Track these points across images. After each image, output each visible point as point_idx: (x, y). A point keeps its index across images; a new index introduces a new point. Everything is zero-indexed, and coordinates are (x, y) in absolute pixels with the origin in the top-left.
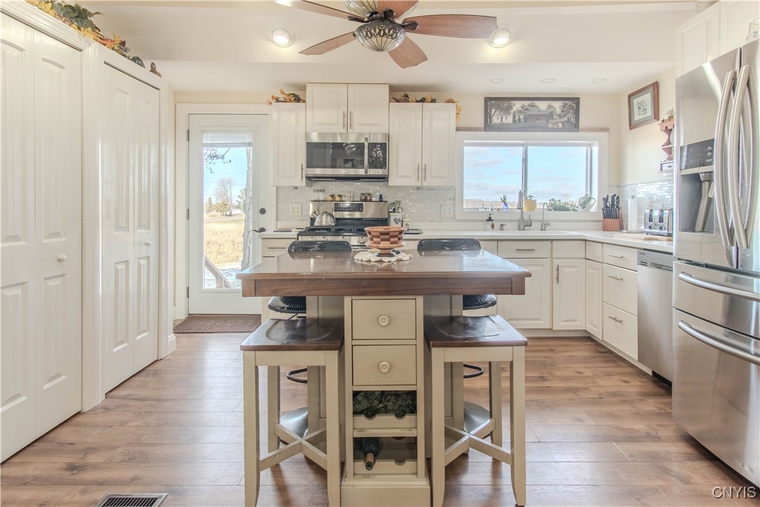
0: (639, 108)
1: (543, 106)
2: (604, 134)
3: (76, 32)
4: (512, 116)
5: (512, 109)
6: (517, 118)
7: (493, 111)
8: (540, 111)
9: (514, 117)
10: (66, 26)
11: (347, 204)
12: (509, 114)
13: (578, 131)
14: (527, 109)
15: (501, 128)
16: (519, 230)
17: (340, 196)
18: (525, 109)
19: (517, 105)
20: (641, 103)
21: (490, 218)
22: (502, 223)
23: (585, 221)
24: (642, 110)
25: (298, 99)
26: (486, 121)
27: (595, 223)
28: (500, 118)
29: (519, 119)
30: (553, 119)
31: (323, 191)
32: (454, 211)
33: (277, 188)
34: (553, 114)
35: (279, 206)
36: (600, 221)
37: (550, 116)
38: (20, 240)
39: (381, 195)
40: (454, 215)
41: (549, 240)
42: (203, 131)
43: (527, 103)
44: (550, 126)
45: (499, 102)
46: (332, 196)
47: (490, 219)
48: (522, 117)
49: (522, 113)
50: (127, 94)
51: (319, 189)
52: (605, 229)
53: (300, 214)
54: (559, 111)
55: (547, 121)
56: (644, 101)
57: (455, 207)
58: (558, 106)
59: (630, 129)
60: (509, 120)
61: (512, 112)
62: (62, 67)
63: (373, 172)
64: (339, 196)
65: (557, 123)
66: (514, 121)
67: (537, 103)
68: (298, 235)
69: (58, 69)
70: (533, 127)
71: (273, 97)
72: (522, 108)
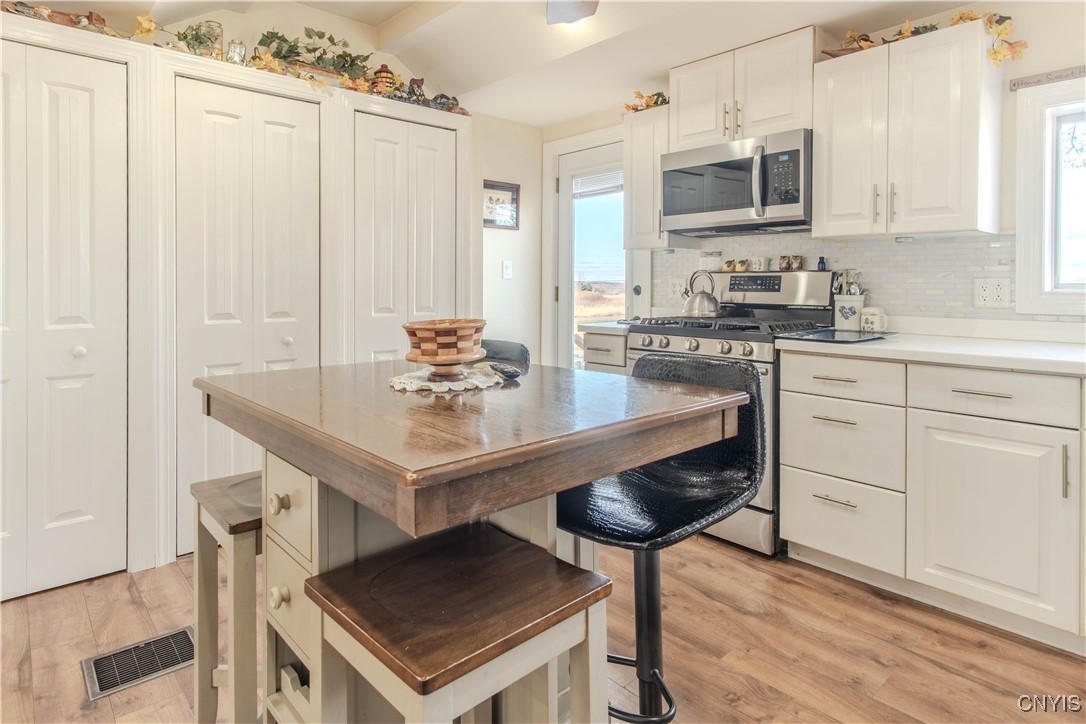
3: (308, 84)
10: (290, 79)
17: (743, 262)
25: (661, 100)
31: (717, 253)
32: (1012, 293)
33: (652, 253)
35: (656, 281)
38: (234, 318)
39: (822, 258)
40: (1012, 302)
42: (573, 177)
46: (731, 263)
50: (396, 143)
51: (710, 251)
57: (1013, 281)
62: (293, 127)
63: (774, 212)
64: (741, 261)
68: (630, 331)
69: (285, 130)
71: (628, 107)
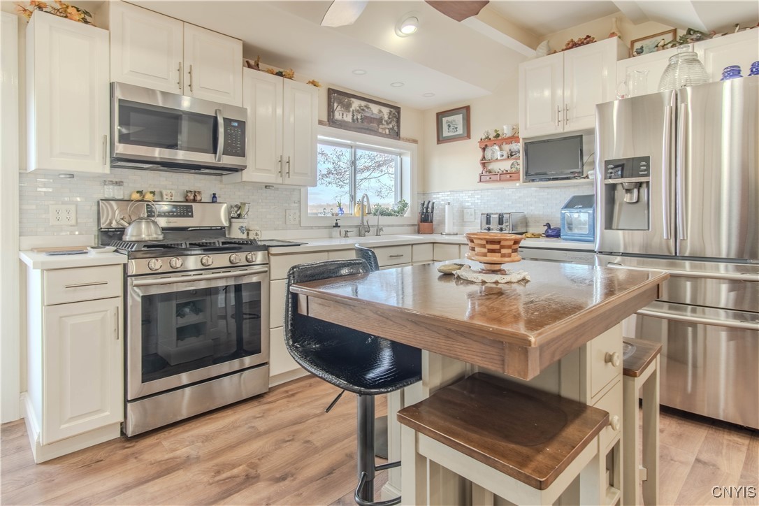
0: (449, 126)
1: (375, 109)
2: (414, 145)
4: (351, 113)
5: (351, 107)
6: (355, 117)
7: (336, 105)
8: (373, 114)
9: (353, 116)
11: (165, 207)
12: (349, 111)
13: (399, 140)
14: (363, 110)
15: (342, 125)
16: (360, 236)
18: (361, 110)
19: (356, 104)
20: (451, 122)
21: (337, 224)
22: (346, 229)
23: (403, 226)
24: (452, 128)
26: (329, 115)
27: (409, 228)
28: (341, 115)
29: (357, 119)
30: (382, 124)
31: (119, 183)
32: (300, 216)
34: (382, 120)
36: (415, 225)
37: (380, 121)
39: (214, 194)
40: (300, 221)
41: (409, 245)
43: (363, 103)
44: (380, 130)
45: (341, 97)
46: (140, 192)
47: (337, 226)
48: (359, 117)
49: (360, 113)
51: (115, 180)
52: (419, 232)
53: (73, 222)
54: (386, 117)
55: (378, 125)
56: (454, 121)
57: (300, 211)
58: (386, 111)
59: (438, 144)
60: (348, 118)
61: (351, 109)
63: (227, 160)
64: (151, 192)
65: (384, 129)
66: (353, 120)
67: (371, 105)
70: (368, 129)
72: (360, 107)
